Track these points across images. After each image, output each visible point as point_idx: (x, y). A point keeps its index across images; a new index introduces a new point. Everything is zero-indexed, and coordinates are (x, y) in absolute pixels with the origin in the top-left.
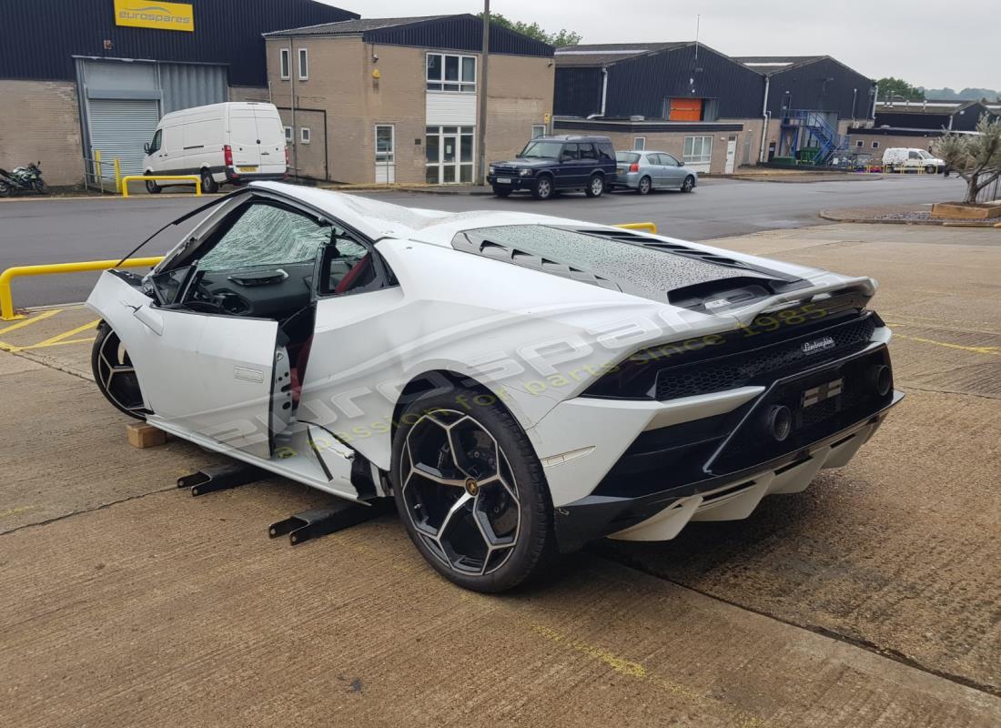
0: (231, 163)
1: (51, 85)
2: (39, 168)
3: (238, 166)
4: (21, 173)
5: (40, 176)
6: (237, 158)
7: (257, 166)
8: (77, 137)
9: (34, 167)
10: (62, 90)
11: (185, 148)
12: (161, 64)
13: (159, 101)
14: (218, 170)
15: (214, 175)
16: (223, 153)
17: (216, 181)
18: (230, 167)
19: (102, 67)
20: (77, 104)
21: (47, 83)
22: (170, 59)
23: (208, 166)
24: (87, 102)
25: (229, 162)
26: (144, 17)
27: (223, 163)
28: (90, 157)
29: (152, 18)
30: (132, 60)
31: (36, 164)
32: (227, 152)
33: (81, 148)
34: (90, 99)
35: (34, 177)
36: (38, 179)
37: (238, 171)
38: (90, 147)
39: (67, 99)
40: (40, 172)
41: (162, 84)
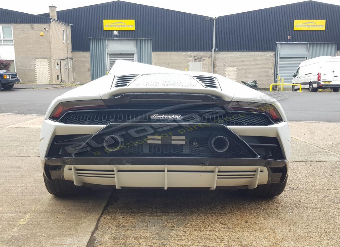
0: (320, 80)
1: (266, 53)
2: (257, 82)
3: (322, 81)
4: (250, 83)
5: (257, 84)
6: (323, 78)
7: (331, 81)
8: (273, 71)
9: (255, 81)
10: (269, 55)
11: (306, 74)
12: (309, 43)
13: (307, 57)
14: (315, 83)
15: (313, 85)
16: (317, 76)
17: (314, 87)
18: (319, 81)
19: (287, 46)
20: (275, 59)
21: (265, 52)
22: (313, 41)
23: (312, 81)
24: (278, 58)
25: (319, 80)
26: (305, 26)
27: (317, 80)
28: (276, 78)
29: (308, 26)
30: (298, 43)
31: (256, 81)
32: (319, 75)
33: (274, 75)
34: (280, 58)
35: (254, 85)
36: (256, 85)
37: (322, 83)
38: (277, 74)
39: (272, 57)
40: (257, 83)
41: (309, 51)
